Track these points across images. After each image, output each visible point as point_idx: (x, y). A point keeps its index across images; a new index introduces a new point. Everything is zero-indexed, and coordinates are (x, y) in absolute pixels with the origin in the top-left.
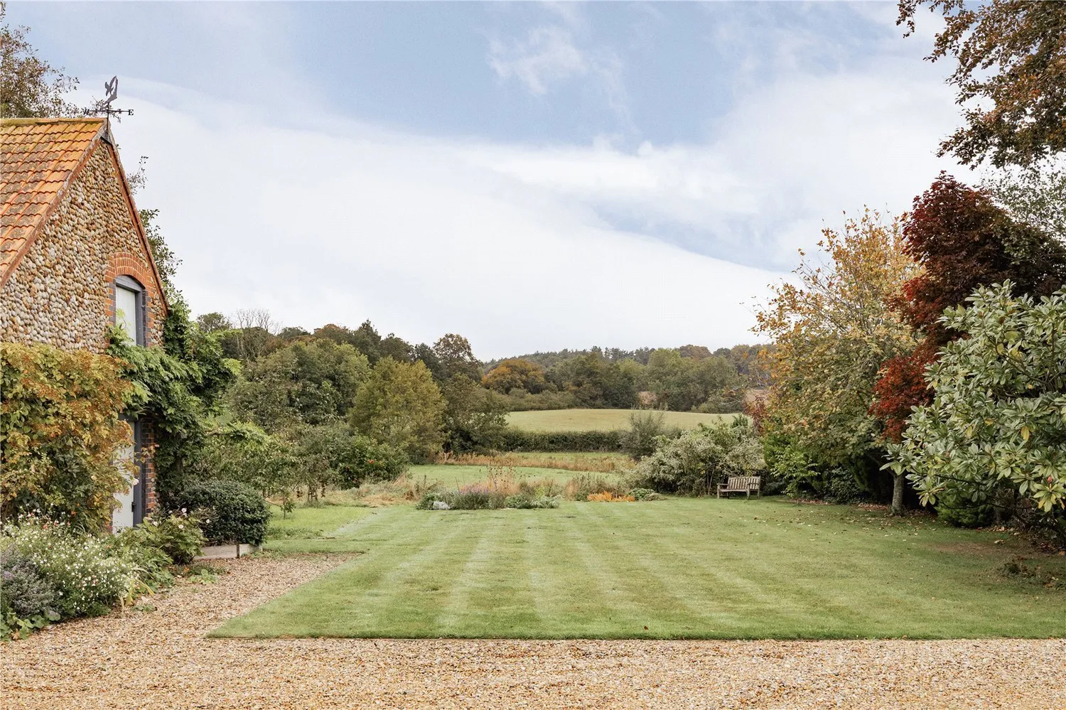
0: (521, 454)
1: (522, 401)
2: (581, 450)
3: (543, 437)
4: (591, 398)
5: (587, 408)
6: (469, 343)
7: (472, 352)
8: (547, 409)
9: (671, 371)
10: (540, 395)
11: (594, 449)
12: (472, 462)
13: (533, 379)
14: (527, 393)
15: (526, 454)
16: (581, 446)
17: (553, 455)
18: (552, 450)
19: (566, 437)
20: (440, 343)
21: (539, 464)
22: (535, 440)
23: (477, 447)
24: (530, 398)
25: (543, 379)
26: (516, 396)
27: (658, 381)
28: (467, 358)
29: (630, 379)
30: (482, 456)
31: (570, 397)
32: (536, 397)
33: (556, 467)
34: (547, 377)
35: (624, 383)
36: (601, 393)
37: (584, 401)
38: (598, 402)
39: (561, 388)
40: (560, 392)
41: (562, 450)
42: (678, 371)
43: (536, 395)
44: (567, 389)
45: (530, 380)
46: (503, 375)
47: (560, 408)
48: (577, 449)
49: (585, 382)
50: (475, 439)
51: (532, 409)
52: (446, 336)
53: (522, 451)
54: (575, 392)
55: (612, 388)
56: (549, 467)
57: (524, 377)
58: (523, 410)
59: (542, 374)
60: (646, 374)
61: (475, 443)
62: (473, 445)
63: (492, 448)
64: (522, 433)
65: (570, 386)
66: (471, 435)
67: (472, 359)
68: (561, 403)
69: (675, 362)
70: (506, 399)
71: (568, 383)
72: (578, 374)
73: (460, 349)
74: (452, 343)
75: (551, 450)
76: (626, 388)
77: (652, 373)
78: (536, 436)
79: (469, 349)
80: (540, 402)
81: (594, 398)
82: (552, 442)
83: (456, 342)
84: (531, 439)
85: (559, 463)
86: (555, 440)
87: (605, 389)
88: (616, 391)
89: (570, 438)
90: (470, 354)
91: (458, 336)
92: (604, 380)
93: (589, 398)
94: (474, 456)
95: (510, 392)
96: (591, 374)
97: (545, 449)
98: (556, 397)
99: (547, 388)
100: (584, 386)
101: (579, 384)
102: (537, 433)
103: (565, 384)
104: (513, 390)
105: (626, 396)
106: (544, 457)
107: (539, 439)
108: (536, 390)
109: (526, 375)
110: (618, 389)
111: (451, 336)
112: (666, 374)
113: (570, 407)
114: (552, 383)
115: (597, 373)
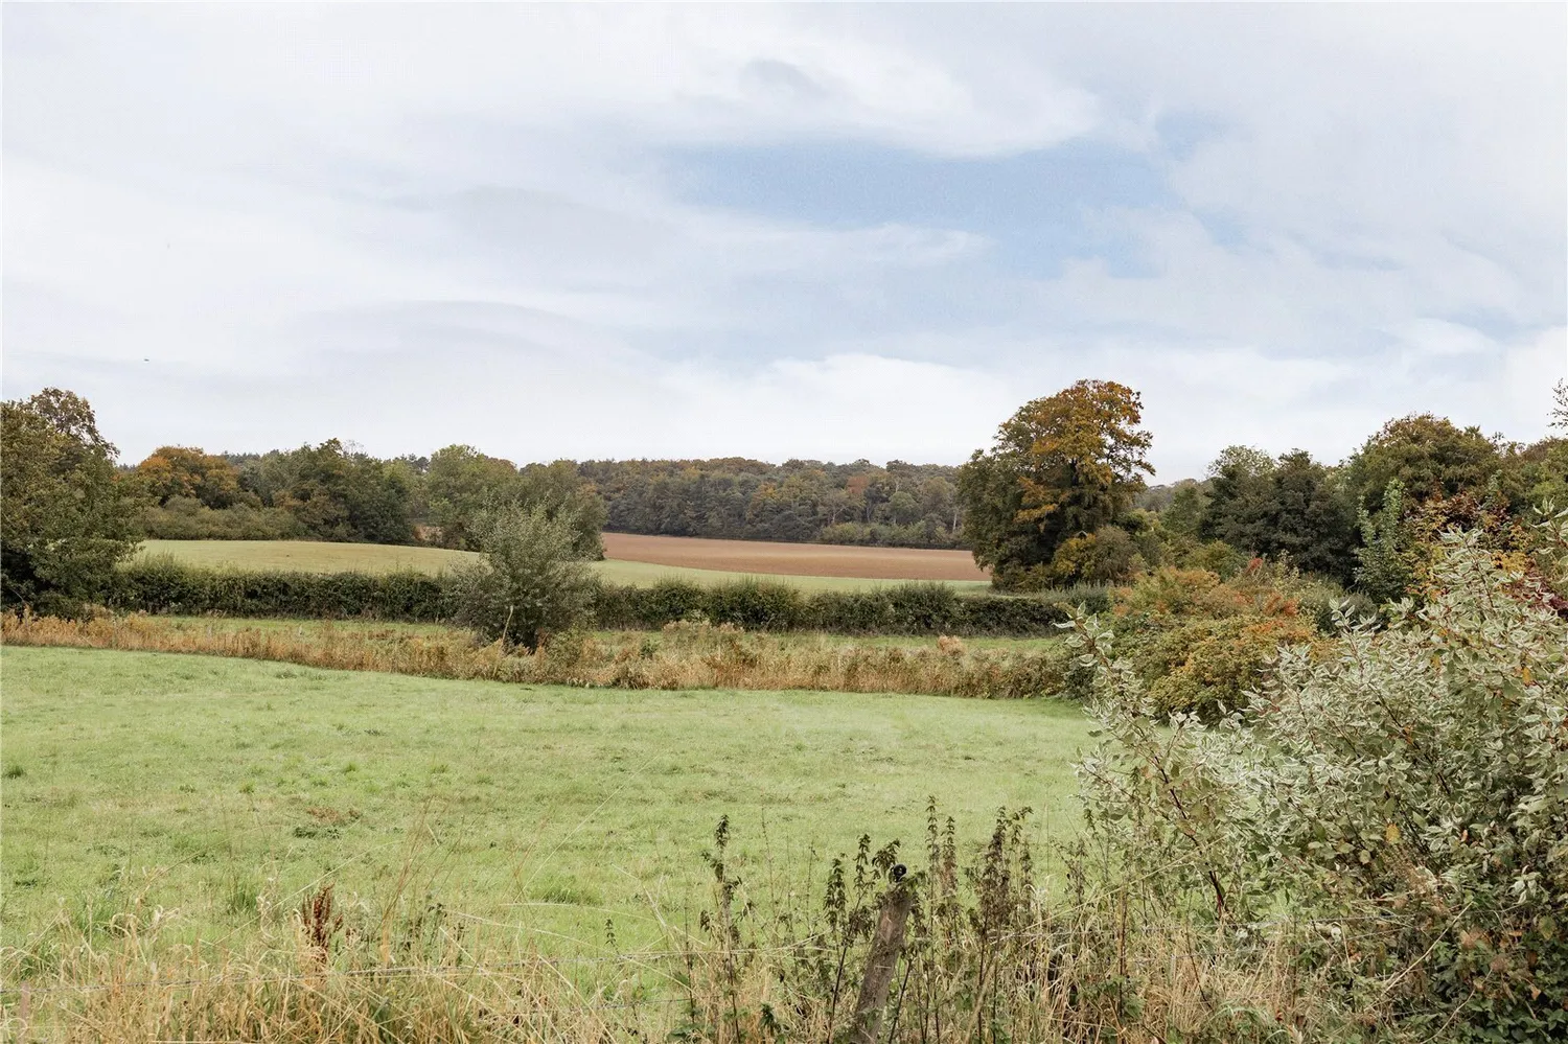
0: (175, 621)
1: (191, 521)
2: (319, 615)
3: (232, 583)
4: (326, 522)
5: (318, 540)
6: (91, 409)
7: (98, 426)
8: (239, 539)
9: (469, 484)
10: (228, 512)
11: (350, 612)
12: (19, 634)
13: (215, 482)
14: (203, 506)
15: (189, 620)
16: (319, 606)
17: (255, 624)
18: (252, 612)
19: (286, 585)
20: (31, 404)
21: (219, 645)
22: (213, 588)
23: (46, 595)
24: (207, 518)
25: (234, 484)
26: (179, 510)
27: (446, 501)
28: (87, 438)
29: (401, 492)
30: (53, 619)
31: (286, 518)
32: (219, 515)
33: (269, 655)
34: (242, 482)
35: (389, 497)
36: (346, 513)
37: (314, 527)
38: (340, 530)
39: (268, 502)
40: (267, 509)
41: (274, 612)
42: (482, 484)
43: (220, 511)
44: (282, 504)
45: (209, 485)
46: (156, 472)
47: (265, 537)
48: (311, 612)
49: (315, 492)
50: (40, 572)
51: (210, 536)
52: (46, 392)
53: (177, 613)
54: (297, 510)
55: (366, 507)
56: (248, 655)
57: (198, 479)
58: (192, 539)
59: (234, 476)
60: (426, 488)
61: (43, 585)
62: (37, 592)
63: (91, 598)
64: (181, 573)
65: (288, 499)
66: (33, 563)
67: (96, 439)
68: (267, 528)
69: (476, 470)
70: (161, 516)
71: (281, 494)
72: (304, 477)
73: (71, 419)
74: (56, 405)
75: (248, 613)
76: (393, 506)
77: (435, 487)
78: (214, 580)
79: (91, 419)
80: (228, 525)
81: (331, 523)
82: (252, 595)
83: (64, 405)
84: (202, 586)
85: (281, 645)
86: (259, 590)
87: (354, 507)
88: (373, 512)
89: (295, 586)
90: (91, 431)
91: (70, 395)
92: (352, 491)
93: (322, 523)
94: (28, 619)
95: (168, 503)
96: (327, 477)
97: (234, 611)
98: (257, 518)
99: (241, 500)
100: (315, 499)
101: (305, 497)
102: (218, 572)
103: (275, 495)
104: (176, 498)
105: (393, 522)
106: (233, 628)
107: (221, 587)
108: (220, 502)
109: (203, 475)
110: (377, 509)
111: (56, 393)
112: (461, 490)
113: (284, 536)
114: (251, 493)
115: (339, 477)
